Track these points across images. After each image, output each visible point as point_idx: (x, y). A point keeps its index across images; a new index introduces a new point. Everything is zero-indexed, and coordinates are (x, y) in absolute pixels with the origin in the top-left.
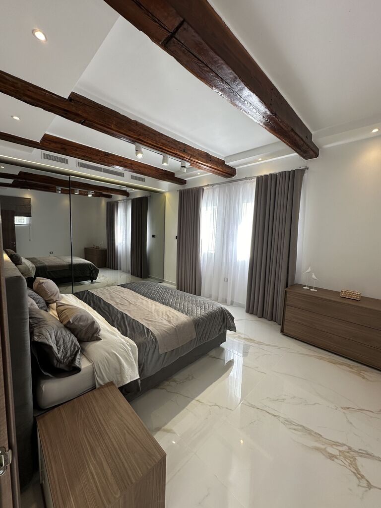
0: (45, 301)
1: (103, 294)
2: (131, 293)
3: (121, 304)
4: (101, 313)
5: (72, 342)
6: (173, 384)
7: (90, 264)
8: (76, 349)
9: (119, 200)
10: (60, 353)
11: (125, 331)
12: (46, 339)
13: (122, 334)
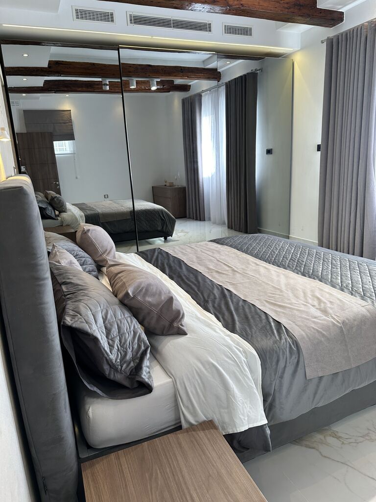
0: (95, 262)
1: (184, 254)
2: (234, 253)
3: (217, 272)
4: (183, 286)
5: (135, 333)
6: (331, 440)
7: (162, 211)
8: (143, 348)
9: (203, 91)
10: (113, 352)
11: (230, 321)
12: (87, 322)
13: (226, 326)
